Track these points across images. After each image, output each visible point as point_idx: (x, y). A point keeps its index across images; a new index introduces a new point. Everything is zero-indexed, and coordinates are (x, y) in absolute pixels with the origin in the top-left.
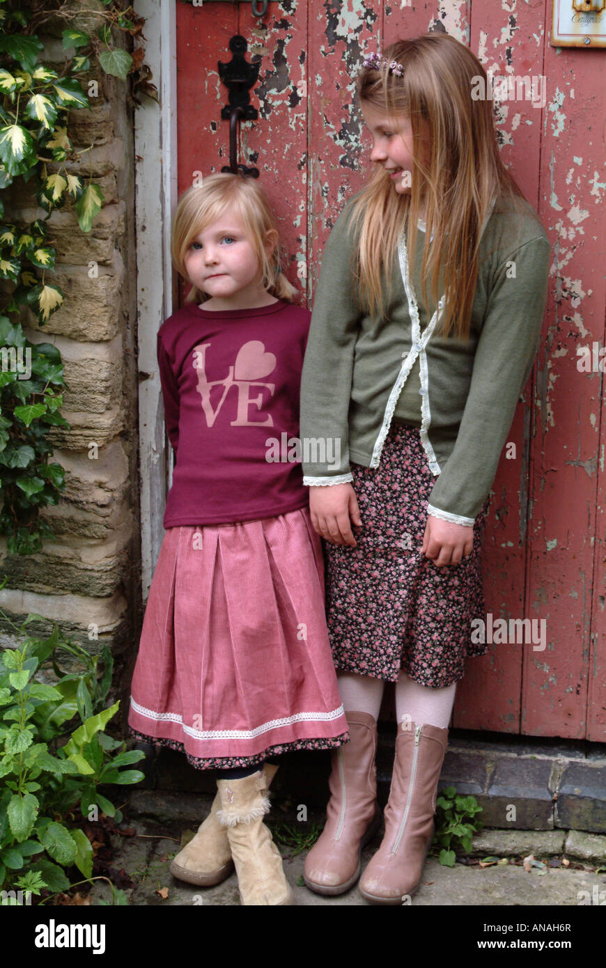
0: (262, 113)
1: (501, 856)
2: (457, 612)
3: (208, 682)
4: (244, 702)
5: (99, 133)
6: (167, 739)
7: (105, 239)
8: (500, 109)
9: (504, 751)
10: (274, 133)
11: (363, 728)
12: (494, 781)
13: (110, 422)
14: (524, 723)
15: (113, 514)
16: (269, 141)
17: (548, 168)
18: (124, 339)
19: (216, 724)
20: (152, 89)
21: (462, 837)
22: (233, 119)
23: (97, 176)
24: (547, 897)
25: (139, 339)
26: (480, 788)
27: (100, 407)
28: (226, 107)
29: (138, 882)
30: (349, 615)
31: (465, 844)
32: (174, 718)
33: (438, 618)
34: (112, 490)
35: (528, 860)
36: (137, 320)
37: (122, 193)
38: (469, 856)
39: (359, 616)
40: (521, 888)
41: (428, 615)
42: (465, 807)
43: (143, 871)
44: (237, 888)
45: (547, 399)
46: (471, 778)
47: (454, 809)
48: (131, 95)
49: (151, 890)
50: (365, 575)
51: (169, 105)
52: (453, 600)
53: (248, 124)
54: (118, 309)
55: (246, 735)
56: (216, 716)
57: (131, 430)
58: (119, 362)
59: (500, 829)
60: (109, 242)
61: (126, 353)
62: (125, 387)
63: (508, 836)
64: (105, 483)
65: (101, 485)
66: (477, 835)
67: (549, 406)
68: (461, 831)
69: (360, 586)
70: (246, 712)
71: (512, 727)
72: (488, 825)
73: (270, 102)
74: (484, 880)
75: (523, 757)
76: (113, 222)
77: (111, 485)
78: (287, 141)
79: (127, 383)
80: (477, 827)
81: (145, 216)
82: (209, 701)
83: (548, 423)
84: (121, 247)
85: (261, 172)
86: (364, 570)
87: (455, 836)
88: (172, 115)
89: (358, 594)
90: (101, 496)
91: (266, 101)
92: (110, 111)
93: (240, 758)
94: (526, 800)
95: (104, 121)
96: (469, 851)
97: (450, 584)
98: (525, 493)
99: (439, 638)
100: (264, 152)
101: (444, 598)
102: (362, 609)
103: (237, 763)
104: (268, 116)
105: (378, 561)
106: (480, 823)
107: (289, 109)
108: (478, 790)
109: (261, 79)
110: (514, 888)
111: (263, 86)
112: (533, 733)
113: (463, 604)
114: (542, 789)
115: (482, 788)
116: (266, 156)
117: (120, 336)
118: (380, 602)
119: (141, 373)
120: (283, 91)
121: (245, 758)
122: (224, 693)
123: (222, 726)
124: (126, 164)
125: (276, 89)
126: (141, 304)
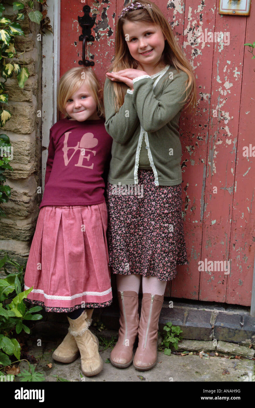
0: (96, 39)
1: (190, 351)
2: (173, 247)
3: (53, 274)
4: (68, 284)
5: (28, 46)
6: (37, 301)
7: (29, 91)
8: (197, 40)
9: (191, 307)
10: (101, 47)
11: (133, 298)
12: (188, 320)
13: (30, 168)
14: (200, 295)
15: (31, 206)
16: (99, 50)
17: (216, 65)
18: (36, 133)
19: (56, 293)
20: (50, 27)
21: (174, 343)
22: (84, 40)
23: (26, 64)
24: (209, 369)
25: (42, 133)
26: (182, 323)
27: (26, 161)
28: (81, 35)
29: (39, 361)
30: (130, 251)
31: (175, 346)
32: (41, 291)
33: (166, 251)
34: (30, 196)
35: (201, 353)
36: (42, 125)
37: (36, 72)
38: (176, 351)
39: (134, 251)
40: (198, 365)
41: (162, 251)
42: (175, 331)
43: (41, 356)
44: (80, 363)
45: (213, 162)
46: (178, 318)
47: (171, 331)
48: (41, 30)
49: (44, 364)
50: (136, 234)
51: (57, 34)
52: (171, 243)
53: (90, 43)
54: (34, 120)
55: (69, 298)
56: (56, 289)
57: (38, 171)
58: (34, 143)
59: (190, 340)
60: (31, 92)
61: (37, 139)
62: (36, 153)
63: (192, 343)
64: (27, 193)
65: (25, 194)
66: (180, 342)
67: (214, 164)
68: (174, 341)
69: (134, 239)
70: (69, 288)
71: (195, 297)
72: (185, 338)
73: (100, 34)
74: (183, 361)
75: (200, 310)
76: (32, 83)
77: (30, 194)
78: (107, 51)
79: (37, 151)
80: (180, 339)
81: (46, 81)
82: (53, 282)
83: (213, 172)
84: (36, 94)
85: (96, 64)
86: (135, 232)
87: (171, 342)
88: (58, 38)
89: (134, 243)
90: (26, 199)
91: (98, 34)
92: (32, 36)
93: (65, 308)
94: (201, 328)
95: (30, 41)
96: (177, 349)
97: (169, 236)
98: (203, 201)
99: (168, 259)
100: (97, 55)
101: (167, 242)
102: (135, 248)
103: (63, 310)
104: (99, 40)
105: (140, 228)
106: (182, 337)
107: (108, 37)
108: (181, 324)
109: (96, 24)
110: (195, 365)
111: (97, 27)
112: (204, 300)
113: (175, 244)
114: (207, 324)
115: (183, 323)
116: (98, 57)
117: (35, 131)
118: (143, 244)
119: (43, 147)
120: (105, 30)
121: (67, 308)
122: (60, 279)
123: (58, 294)
124: (39, 59)
125: (102, 29)
126: (44, 118)
